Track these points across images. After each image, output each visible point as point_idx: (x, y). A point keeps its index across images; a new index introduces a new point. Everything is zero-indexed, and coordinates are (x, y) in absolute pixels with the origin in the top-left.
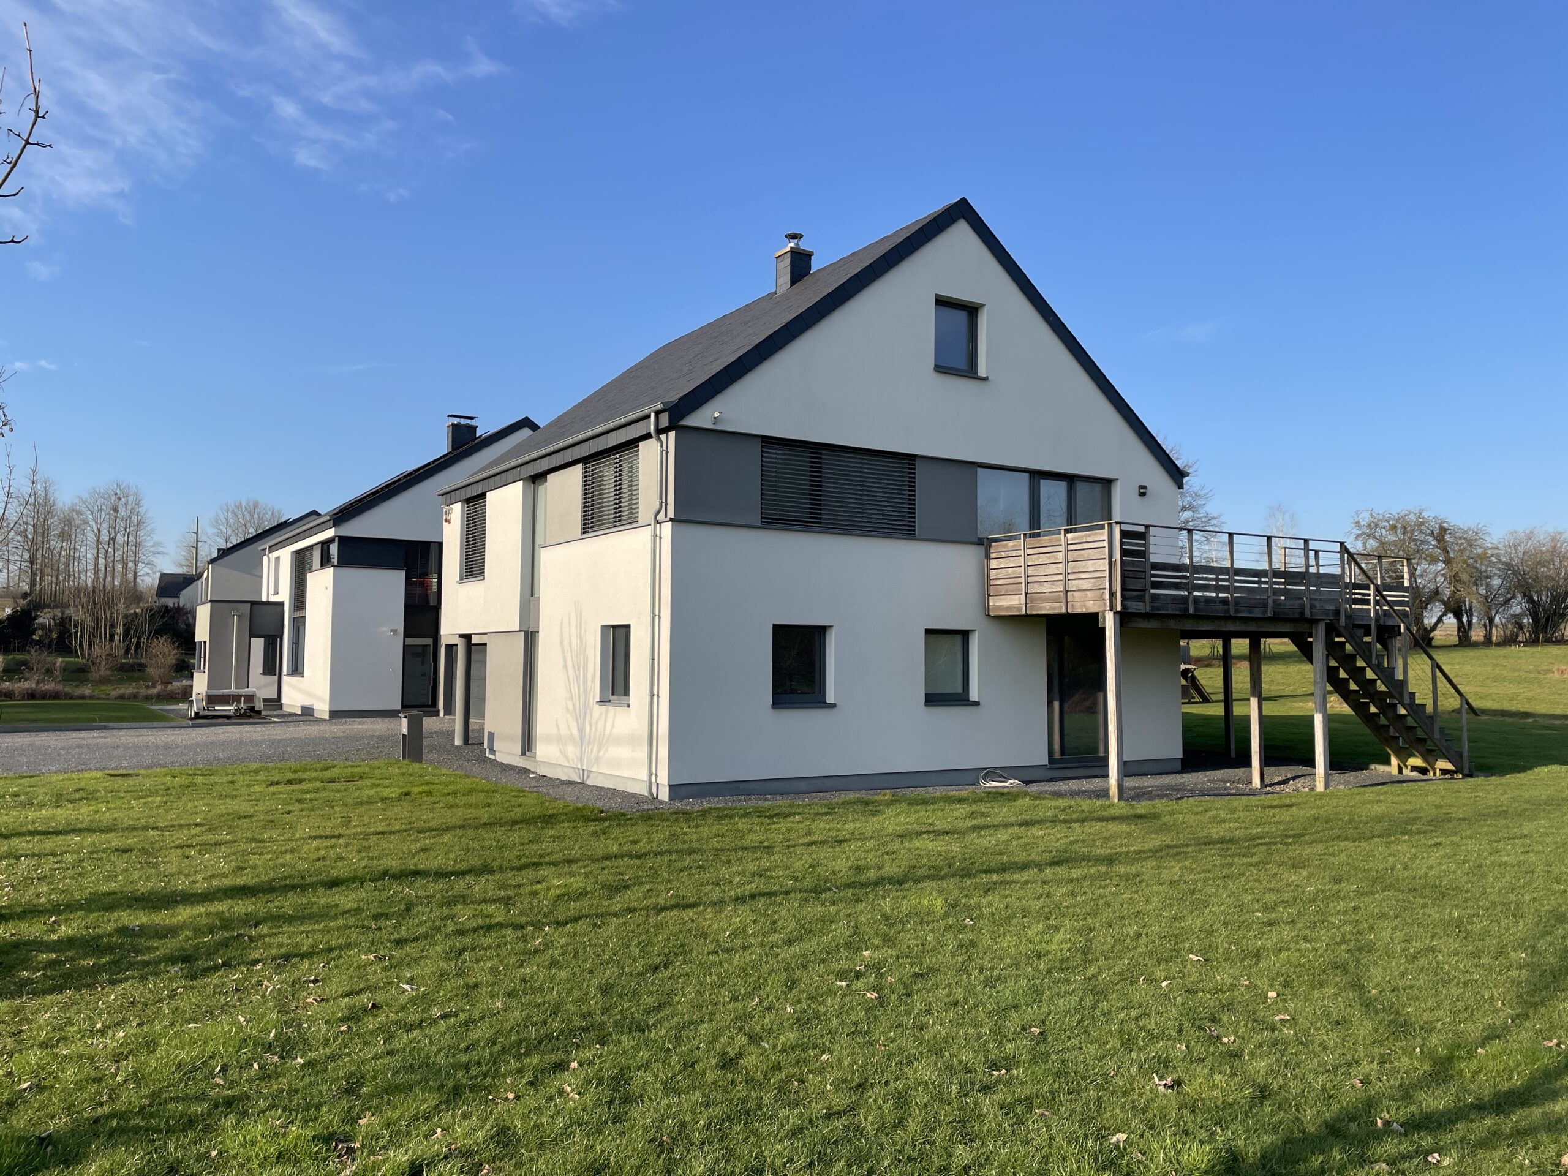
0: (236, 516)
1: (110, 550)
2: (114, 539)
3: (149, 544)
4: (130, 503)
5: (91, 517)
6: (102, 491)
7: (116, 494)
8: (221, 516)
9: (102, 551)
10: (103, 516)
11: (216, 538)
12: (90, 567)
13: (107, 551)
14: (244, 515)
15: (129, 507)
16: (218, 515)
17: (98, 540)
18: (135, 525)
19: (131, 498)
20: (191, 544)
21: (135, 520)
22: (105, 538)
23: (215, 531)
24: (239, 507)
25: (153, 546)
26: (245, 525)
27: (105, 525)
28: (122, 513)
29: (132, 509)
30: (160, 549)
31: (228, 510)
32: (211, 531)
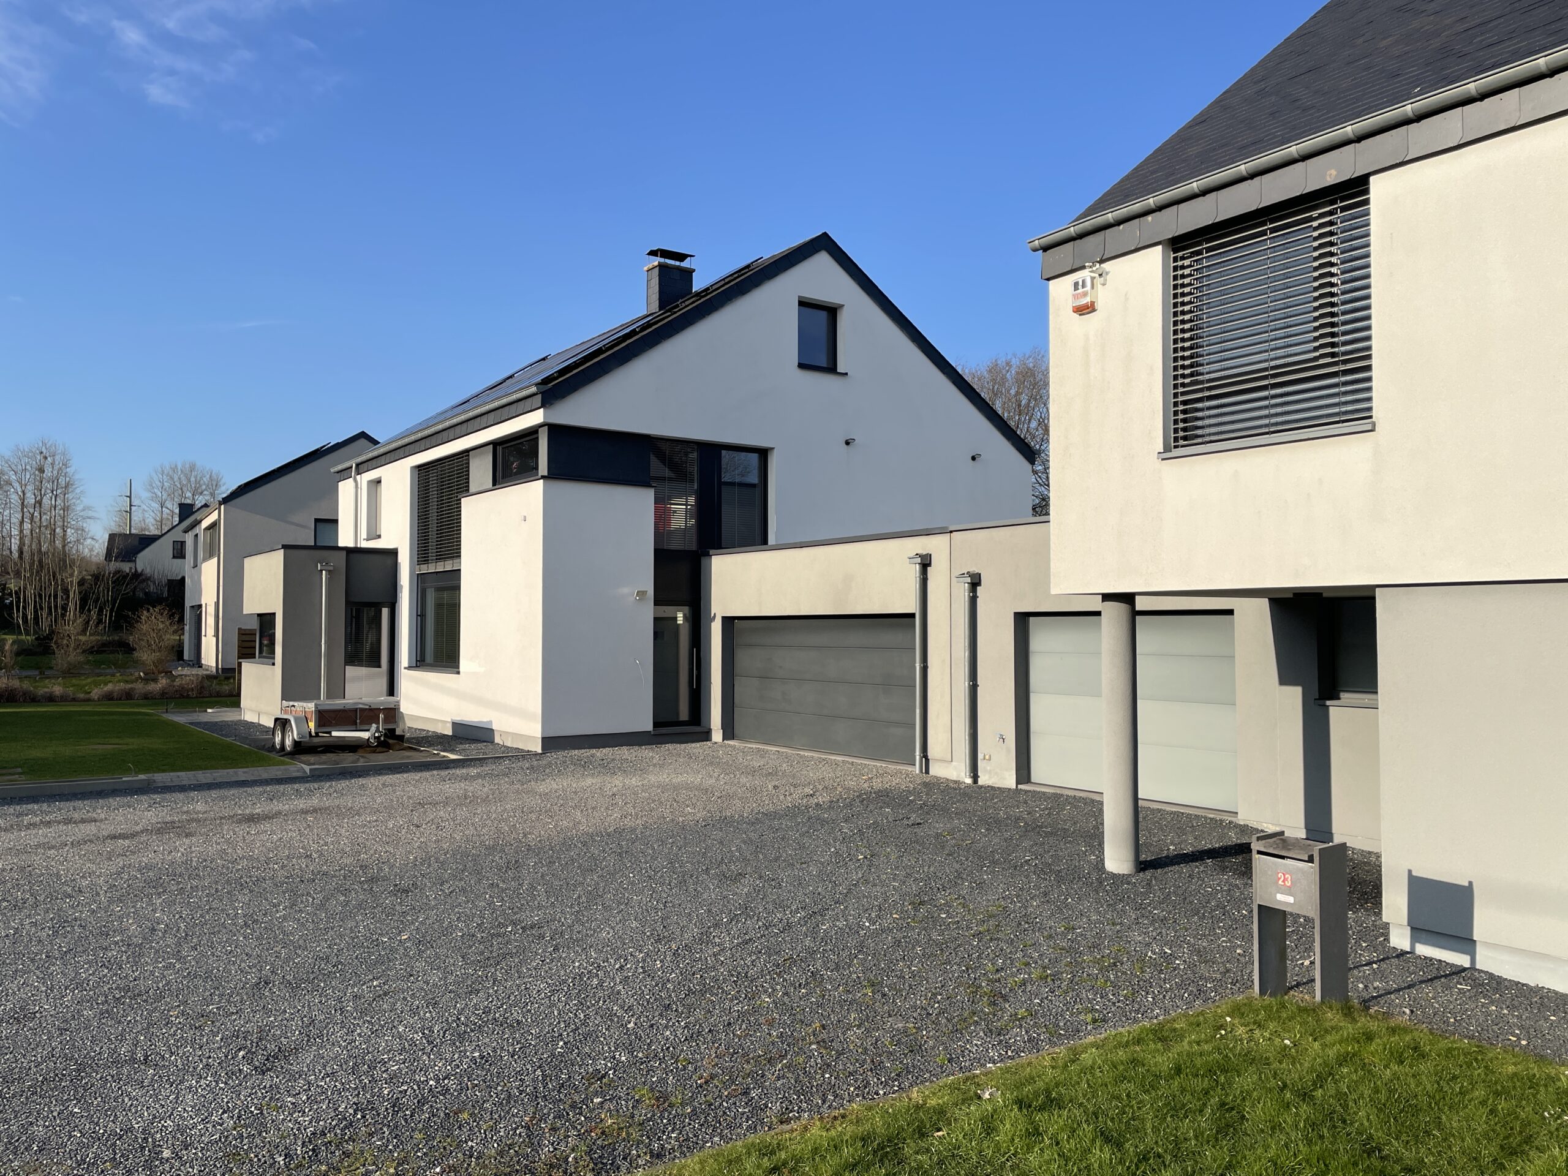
0: (172, 478)
1: (36, 514)
2: (40, 503)
3: (79, 508)
4: (57, 463)
5: (14, 477)
6: (26, 450)
7: (42, 453)
8: (155, 478)
9: (27, 515)
10: (28, 477)
11: (151, 502)
12: (15, 532)
13: (33, 515)
14: (179, 479)
15: (57, 467)
16: (152, 478)
17: (23, 503)
18: (64, 487)
19: (57, 458)
20: (123, 509)
21: (63, 483)
22: (30, 500)
23: (149, 495)
24: (174, 469)
25: (83, 510)
26: (181, 489)
27: (30, 487)
28: (48, 473)
29: (60, 469)
30: (90, 514)
31: (163, 471)
32: (145, 495)
